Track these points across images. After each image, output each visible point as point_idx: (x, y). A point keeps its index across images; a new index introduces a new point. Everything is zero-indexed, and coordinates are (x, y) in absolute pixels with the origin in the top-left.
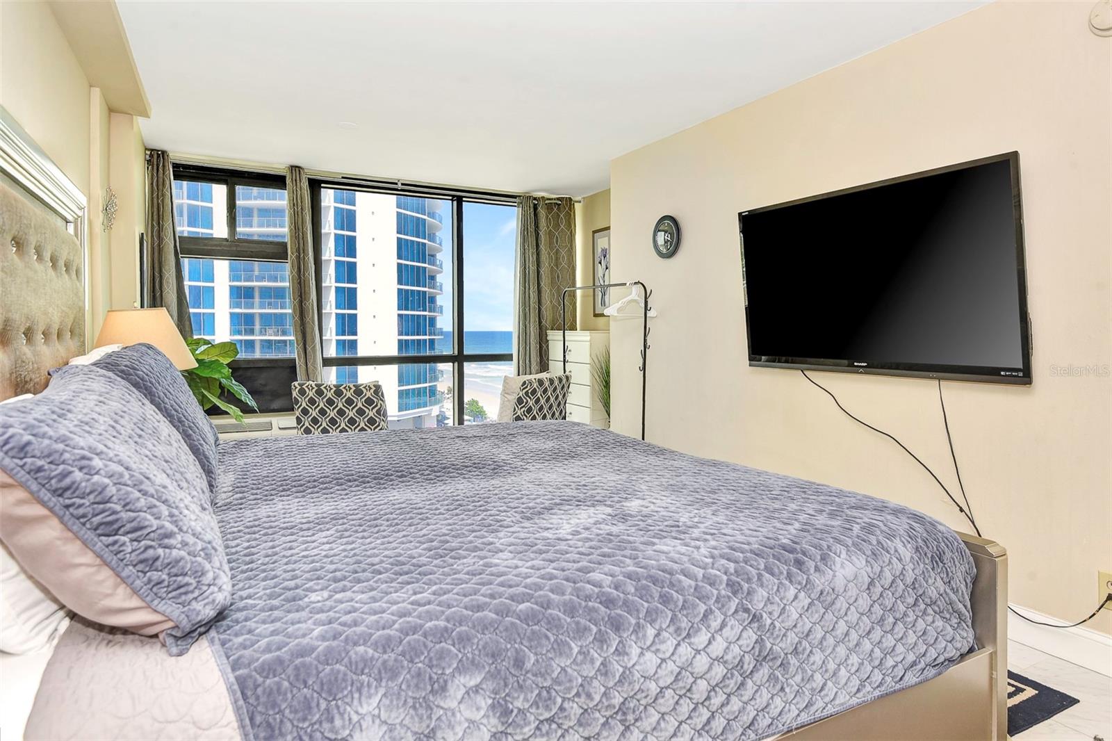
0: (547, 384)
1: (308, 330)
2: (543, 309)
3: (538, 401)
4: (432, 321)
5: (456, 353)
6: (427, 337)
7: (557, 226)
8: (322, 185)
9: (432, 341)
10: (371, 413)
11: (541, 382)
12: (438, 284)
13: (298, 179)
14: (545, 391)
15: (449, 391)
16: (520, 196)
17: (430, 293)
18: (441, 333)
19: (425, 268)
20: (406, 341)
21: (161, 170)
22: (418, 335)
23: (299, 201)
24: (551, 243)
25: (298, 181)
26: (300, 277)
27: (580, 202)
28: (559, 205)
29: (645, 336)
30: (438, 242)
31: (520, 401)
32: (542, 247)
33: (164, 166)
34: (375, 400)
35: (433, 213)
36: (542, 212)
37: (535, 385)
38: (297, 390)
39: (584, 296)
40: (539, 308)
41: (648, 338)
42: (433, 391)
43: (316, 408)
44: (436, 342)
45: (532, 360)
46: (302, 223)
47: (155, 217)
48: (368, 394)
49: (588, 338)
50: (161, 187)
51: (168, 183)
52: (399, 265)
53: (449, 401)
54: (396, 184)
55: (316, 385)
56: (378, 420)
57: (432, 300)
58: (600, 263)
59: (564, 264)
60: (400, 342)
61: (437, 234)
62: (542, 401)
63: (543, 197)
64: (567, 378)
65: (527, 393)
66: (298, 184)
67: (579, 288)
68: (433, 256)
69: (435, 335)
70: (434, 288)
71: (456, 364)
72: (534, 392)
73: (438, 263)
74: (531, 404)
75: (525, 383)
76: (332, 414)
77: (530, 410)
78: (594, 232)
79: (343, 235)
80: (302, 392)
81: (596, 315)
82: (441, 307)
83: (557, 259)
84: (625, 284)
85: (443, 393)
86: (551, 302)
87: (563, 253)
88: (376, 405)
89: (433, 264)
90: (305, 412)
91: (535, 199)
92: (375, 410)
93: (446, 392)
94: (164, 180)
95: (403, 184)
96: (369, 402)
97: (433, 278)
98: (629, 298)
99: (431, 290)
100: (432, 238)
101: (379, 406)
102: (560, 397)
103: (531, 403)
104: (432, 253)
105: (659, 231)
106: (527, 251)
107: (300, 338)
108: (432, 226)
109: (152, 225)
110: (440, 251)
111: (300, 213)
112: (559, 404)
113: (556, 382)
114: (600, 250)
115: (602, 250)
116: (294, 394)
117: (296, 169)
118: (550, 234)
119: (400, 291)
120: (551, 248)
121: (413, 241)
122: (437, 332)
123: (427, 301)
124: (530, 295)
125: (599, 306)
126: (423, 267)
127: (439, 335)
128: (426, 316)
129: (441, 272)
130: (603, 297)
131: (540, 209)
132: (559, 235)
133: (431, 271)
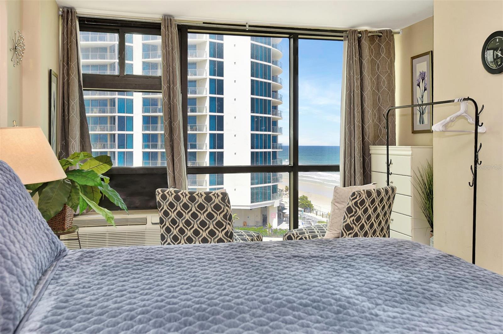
0: (374, 195)
1: (175, 145)
2: (366, 127)
3: (366, 211)
4: (275, 138)
5: (292, 164)
6: (271, 150)
7: (378, 54)
8: (189, 30)
9: (275, 153)
10: (219, 218)
11: (369, 193)
12: (279, 112)
13: (169, 25)
14: (373, 202)
15: (287, 190)
16: (347, 31)
17: (273, 118)
18: (281, 147)
19: (270, 101)
20: (257, 153)
21: (69, 23)
22: (265, 148)
23: (170, 42)
24: (373, 69)
25: (169, 27)
26: (170, 104)
27: (399, 33)
28: (380, 36)
29: (476, 151)
30: (279, 81)
31: (349, 210)
32: (365, 73)
33: (72, 19)
34: (222, 206)
35: (276, 62)
36: (365, 43)
37: (364, 196)
38: (160, 195)
39: (402, 115)
40: (362, 125)
41: (480, 154)
42: (275, 189)
43: (174, 211)
44: (277, 153)
45: (356, 171)
46: (173, 60)
47: (66, 59)
48: (217, 201)
49: (410, 153)
50: (69, 36)
51: (74, 32)
52: (252, 99)
53: (286, 196)
54: (245, 26)
55: (175, 191)
56: (224, 223)
57: (275, 123)
58: (419, 85)
59: (384, 87)
60: (252, 153)
61: (279, 76)
62: (370, 211)
63: (366, 31)
64: (393, 189)
65: (356, 203)
66: (169, 29)
67: (398, 108)
68: (276, 92)
69: (276, 148)
70: (276, 115)
71: (292, 174)
72: (363, 202)
73: (279, 97)
74: (360, 214)
75: (354, 194)
76: (187, 216)
77: (359, 219)
78: (413, 58)
79: (215, 80)
80: (164, 197)
81: (414, 132)
82: (281, 128)
83: (378, 84)
84: (453, 101)
85: (282, 191)
86: (373, 121)
87: (384, 78)
88: (223, 211)
89: (275, 97)
90: (166, 214)
91: (360, 33)
92: (222, 215)
93: (284, 190)
94: (71, 30)
95: (250, 26)
96: (217, 207)
97: (275, 108)
98: (458, 113)
99: (274, 116)
100: (275, 79)
101: (226, 211)
102: (386, 207)
103: (360, 212)
104: (276, 90)
105: (488, 50)
106: (352, 77)
107: (169, 151)
108: (276, 71)
109: (63, 65)
110: (281, 88)
111: (171, 53)
112: (385, 213)
113: (383, 194)
114: (418, 74)
115: (421, 74)
116: (158, 198)
117: (168, 19)
118: (373, 62)
119: (252, 117)
120: (373, 75)
121: (262, 82)
122: (278, 146)
123: (272, 125)
124: (355, 115)
125: (418, 124)
126: (268, 100)
127: (279, 149)
128: (270, 135)
129: (281, 103)
130: (422, 116)
131: (363, 41)
132: (380, 63)
133: (274, 102)
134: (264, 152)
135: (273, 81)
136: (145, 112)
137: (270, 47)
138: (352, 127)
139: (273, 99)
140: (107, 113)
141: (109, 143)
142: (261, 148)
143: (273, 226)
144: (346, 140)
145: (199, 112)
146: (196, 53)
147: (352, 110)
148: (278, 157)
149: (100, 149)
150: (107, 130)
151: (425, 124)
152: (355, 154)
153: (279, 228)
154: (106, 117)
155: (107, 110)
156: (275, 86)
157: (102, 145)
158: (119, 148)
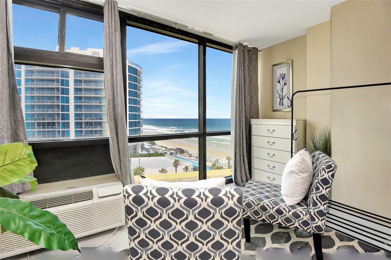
2: (246, 107)
4: (139, 115)
5: (202, 132)
6: (138, 120)
9: (139, 122)
12: (141, 104)
17: (139, 107)
26: (113, 80)
35: (140, 83)
36: (246, 54)
58: (279, 82)
59: (254, 83)
61: (141, 89)
63: (247, 46)
68: (140, 96)
69: (140, 120)
71: (202, 138)
78: (273, 66)
81: (274, 111)
82: (142, 111)
83: (251, 80)
87: (254, 77)
91: (244, 46)
97: (139, 102)
107: (113, 125)
114: (278, 75)
115: (281, 75)
121: (134, 91)
122: (141, 118)
123: (138, 109)
124: (243, 99)
125: (278, 106)
126: (136, 99)
127: (141, 120)
128: (137, 114)
129: (142, 101)
130: (282, 101)
131: (245, 52)
132: (252, 68)
133: (139, 100)
134: (135, 121)
135: (138, 91)
136: (76, 103)
137: (137, 76)
138: (241, 107)
139: (139, 99)
140: (55, 103)
141: (56, 118)
142: (133, 120)
143: (139, 152)
144: (237, 115)
145: (103, 103)
146: (102, 76)
147: (241, 96)
148: (141, 123)
149: (52, 120)
150: (55, 112)
151: (285, 105)
152: (242, 125)
153: (142, 153)
154: (55, 105)
155: (55, 102)
156: (139, 93)
157: (53, 119)
158: (62, 120)
